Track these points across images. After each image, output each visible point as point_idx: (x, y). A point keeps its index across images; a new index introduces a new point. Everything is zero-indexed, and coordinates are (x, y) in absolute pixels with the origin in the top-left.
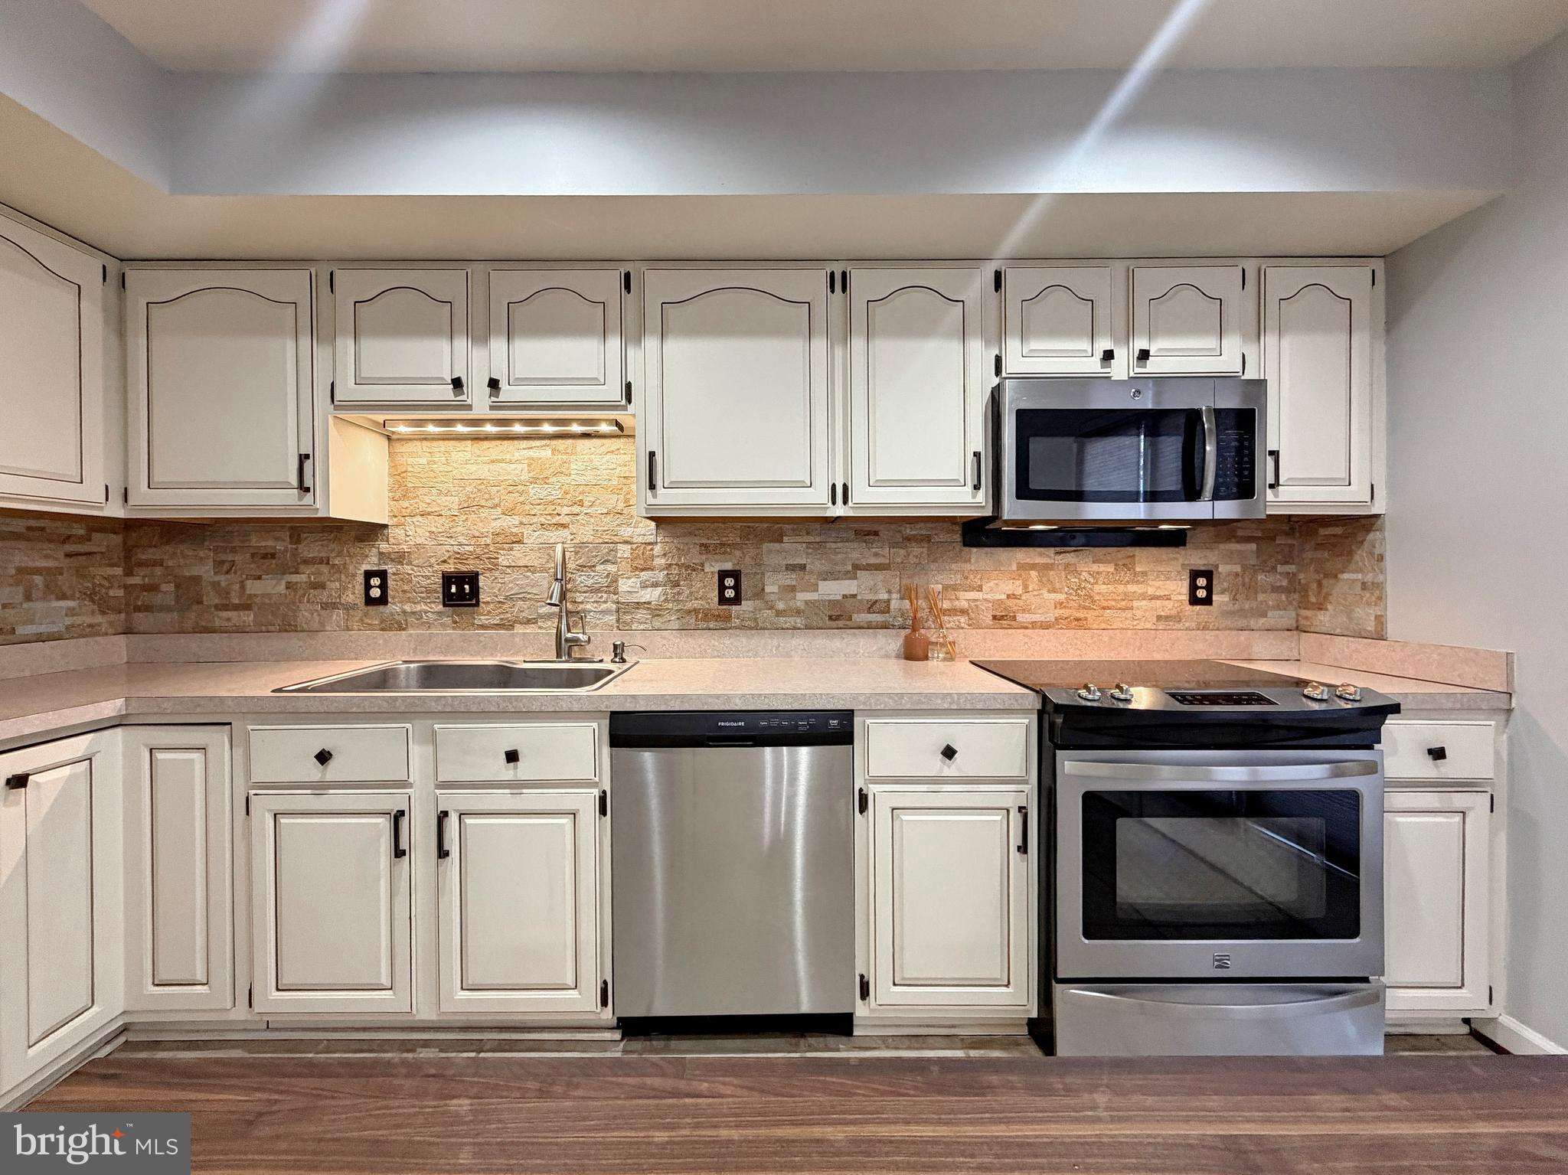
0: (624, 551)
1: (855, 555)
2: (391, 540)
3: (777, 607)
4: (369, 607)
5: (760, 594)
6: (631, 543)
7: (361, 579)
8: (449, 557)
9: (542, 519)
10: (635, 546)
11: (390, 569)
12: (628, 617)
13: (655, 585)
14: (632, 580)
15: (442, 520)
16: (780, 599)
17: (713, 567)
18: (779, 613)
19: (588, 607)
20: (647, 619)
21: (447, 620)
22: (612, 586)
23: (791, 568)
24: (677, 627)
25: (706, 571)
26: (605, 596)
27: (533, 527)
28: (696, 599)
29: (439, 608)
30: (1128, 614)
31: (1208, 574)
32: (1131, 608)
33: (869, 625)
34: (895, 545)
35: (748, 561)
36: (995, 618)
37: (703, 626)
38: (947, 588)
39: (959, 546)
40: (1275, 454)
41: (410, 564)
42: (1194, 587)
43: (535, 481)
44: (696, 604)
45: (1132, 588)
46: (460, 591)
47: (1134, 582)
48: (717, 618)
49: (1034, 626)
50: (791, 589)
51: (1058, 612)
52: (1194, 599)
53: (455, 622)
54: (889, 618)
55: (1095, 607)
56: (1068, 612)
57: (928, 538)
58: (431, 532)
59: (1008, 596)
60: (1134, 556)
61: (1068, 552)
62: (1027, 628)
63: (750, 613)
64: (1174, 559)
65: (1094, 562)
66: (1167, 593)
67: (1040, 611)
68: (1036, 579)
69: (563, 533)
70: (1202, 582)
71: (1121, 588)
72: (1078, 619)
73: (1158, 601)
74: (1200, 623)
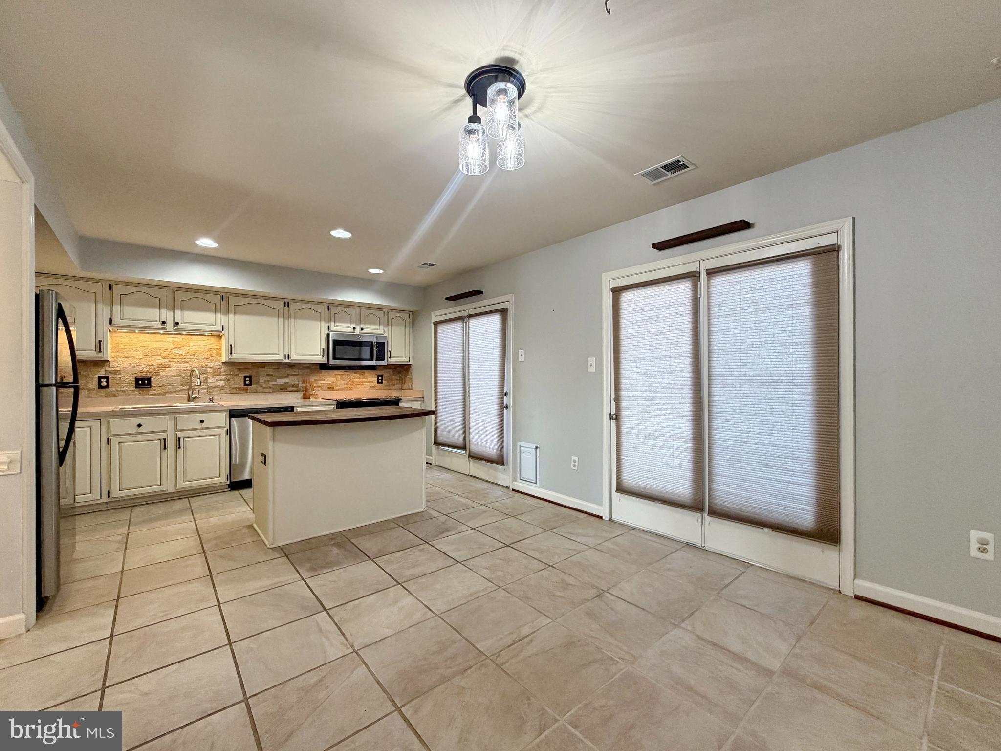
0: (210, 370)
2: (111, 366)
3: (263, 386)
4: (100, 389)
5: (258, 382)
7: (96, 379)
8: (138, 372)
9: (178, 360)
11: (110, 376)
12: (211, 390)
13: (222, 380)
14: (213, 379)
15: (135, 360)
16: (265, 384)
17: (242, 375)
18: (264, 388)
19: (196, 387)
20: (218, 391)
21: (137, 393)
22: (205, 381)
23: (268, 375)
24: (228, 393)
25: (239, 376)
26: (203, 384)
27: (175, 363)
28: (236, 384)
29: (134, 388)
30: (363, 386)
31: (382, 376)
32: (363, 385)
33: (292, 391)
34: (300, 369)
35: (254, 373)
36: (328, 388)
37: (239, 392)
38: (315, 380)
39: (319, 369)
40: (390, 351)
41: (120, 374)
42: (378, 380)
43: (175, 348)
44: (236, 386)
45: (364, 380)
46: (143, 383)
47: (364, 378)
48: (244, 389)
49: (339, 390)
50: (269, 381)
51: (346, 386)
52: (378, 383)
53: (140, 393)
54: (298, 388)
55: (355, 385)
56: (348, 386)
57: (310, 368)
58: (130, 364)
59: (332, 382)
60: (364, 372)
61: (348, 371)
62: (337, 390)
63: (254, 388)
64: (375, 373)
65: (354, 373)
66: (372, 381)
67: (340, 386)
68: (339, 378)
69: (186, 364)
70: (380, 378)
71: (361, 380)
72: (350, 388)
73: (370, 383)
74: (380, 388)
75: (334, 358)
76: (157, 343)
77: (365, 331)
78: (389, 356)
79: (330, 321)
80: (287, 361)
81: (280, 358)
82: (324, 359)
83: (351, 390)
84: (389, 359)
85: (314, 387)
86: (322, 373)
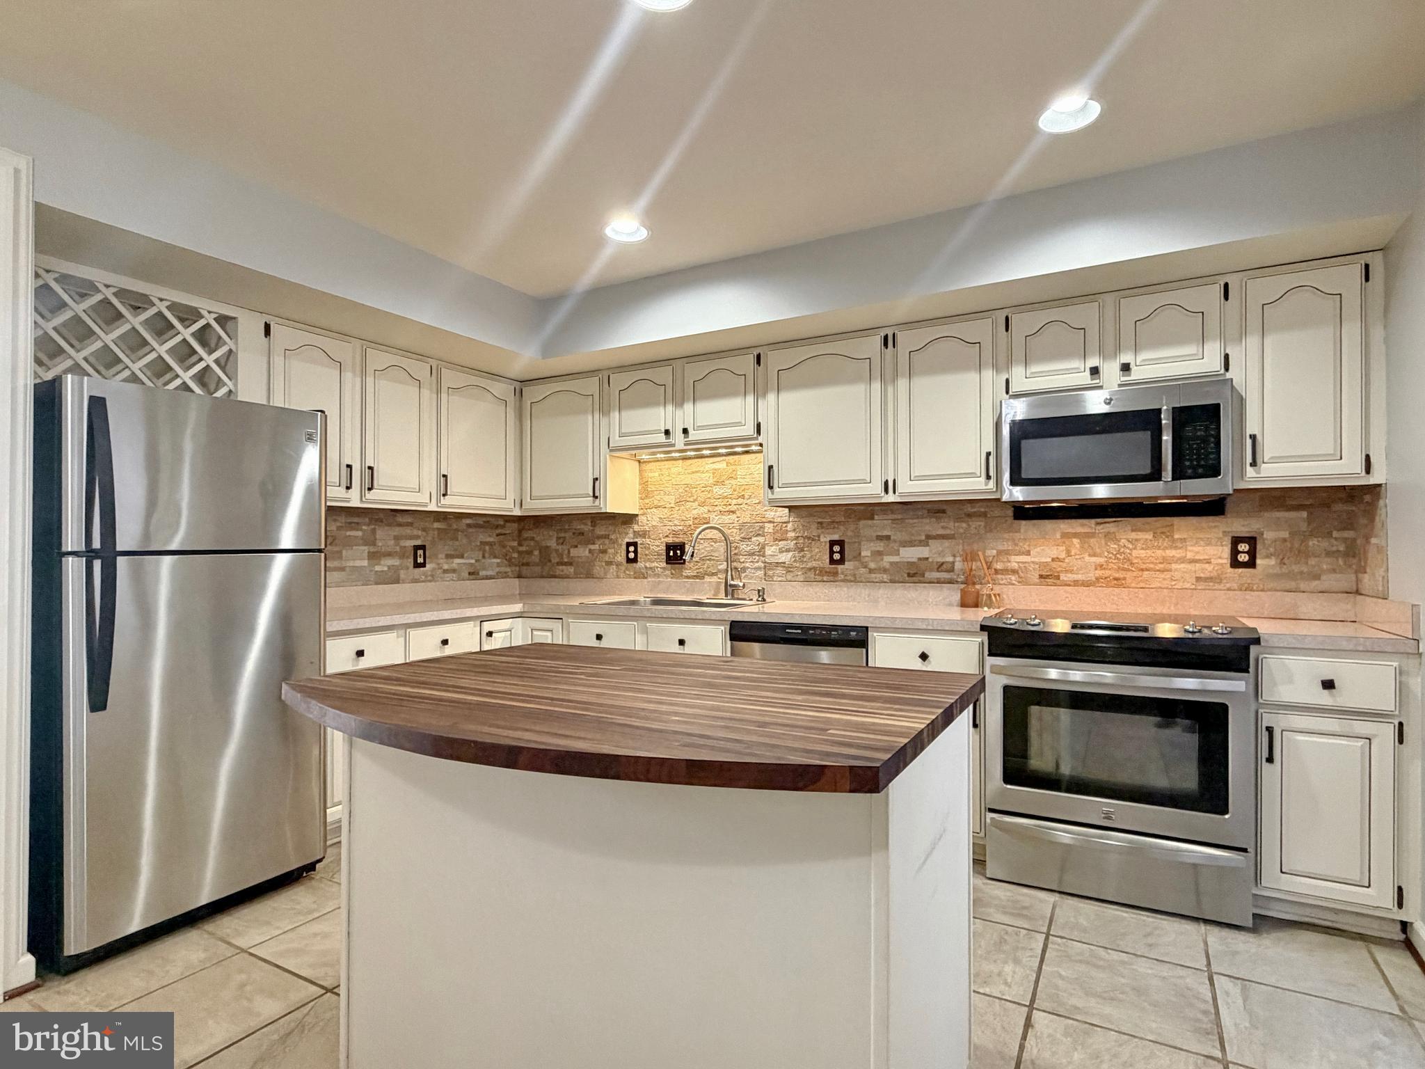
0: (769, 528)
1: (927, 528)
2: (640, 523)
3: (869, 566)
4: (628, 564)
5: (858, 557)
6: (774, 522)
7: (624, 547)
8: (670, 534)
9: (720, 508)
10: (775, 524)
11: (639, 541)
12: (770, 573)
13: (788, 551)
14: (774, 547)
15: (666, 510)
16: (872, 561)
17: (826, 539)
18: (871, 571)
19: (747, 565)
20: (783, 574)
21: (668, 572)
22: (761, 551)
23: (879, 538)
24: (802, 580)
25: (822, 540)
26: (757, 558)
27: (715, 513)
28: (815, 560)
29: (664, 565)
30: (1167, 575)
31: (1252, 541)
32: (1170, 570)
33: (939, 582)
35: (850, 533)
36: (1041, 576)
37: (819, 578)
38: (1000, 553)
39: (1010, 520)
40: (1253, 437)
41: (649, 537)
42: (1235, 552)
43: (716, 483)
44: (814, 564)
45: (1171, 553)
46: (675, 554)
47: (1171, 547)
48: (829, 573)
49: (1076, 583)
50: (880, 553)
51: (1099, 573)
52: (1235, 563)
53: (672, 574)
54: (953, 576)
55: (1133, 569)
56: (1107, 573)
57: (984, 515)
58: (660, 518)
59: (1053, 560)
60: (1172, 525)
61: (1108, 522)
62: (1069, 585)
63: (851, 570)
64: (1215, 527)
65: (1133, 531)
66: (1207, 557)
67: (1081, 572)
68: (1078, 546)
69: (733, 517)
70: (1243, 547)
71: (1159, 553)
72: (1116, 579)
73: (1197, 565)
74: (1242, 585)
75: (1014, 482)
76: (692, 476)
77: (1137, 374)
78: (1249, 459)
79: (1009, 363)
80: (890, 498)
81: (872, 491)
82: (992, 484)
83: (1118, 586)
84: (1250, 471)
85: (997, 571)
86: (1022, 531)
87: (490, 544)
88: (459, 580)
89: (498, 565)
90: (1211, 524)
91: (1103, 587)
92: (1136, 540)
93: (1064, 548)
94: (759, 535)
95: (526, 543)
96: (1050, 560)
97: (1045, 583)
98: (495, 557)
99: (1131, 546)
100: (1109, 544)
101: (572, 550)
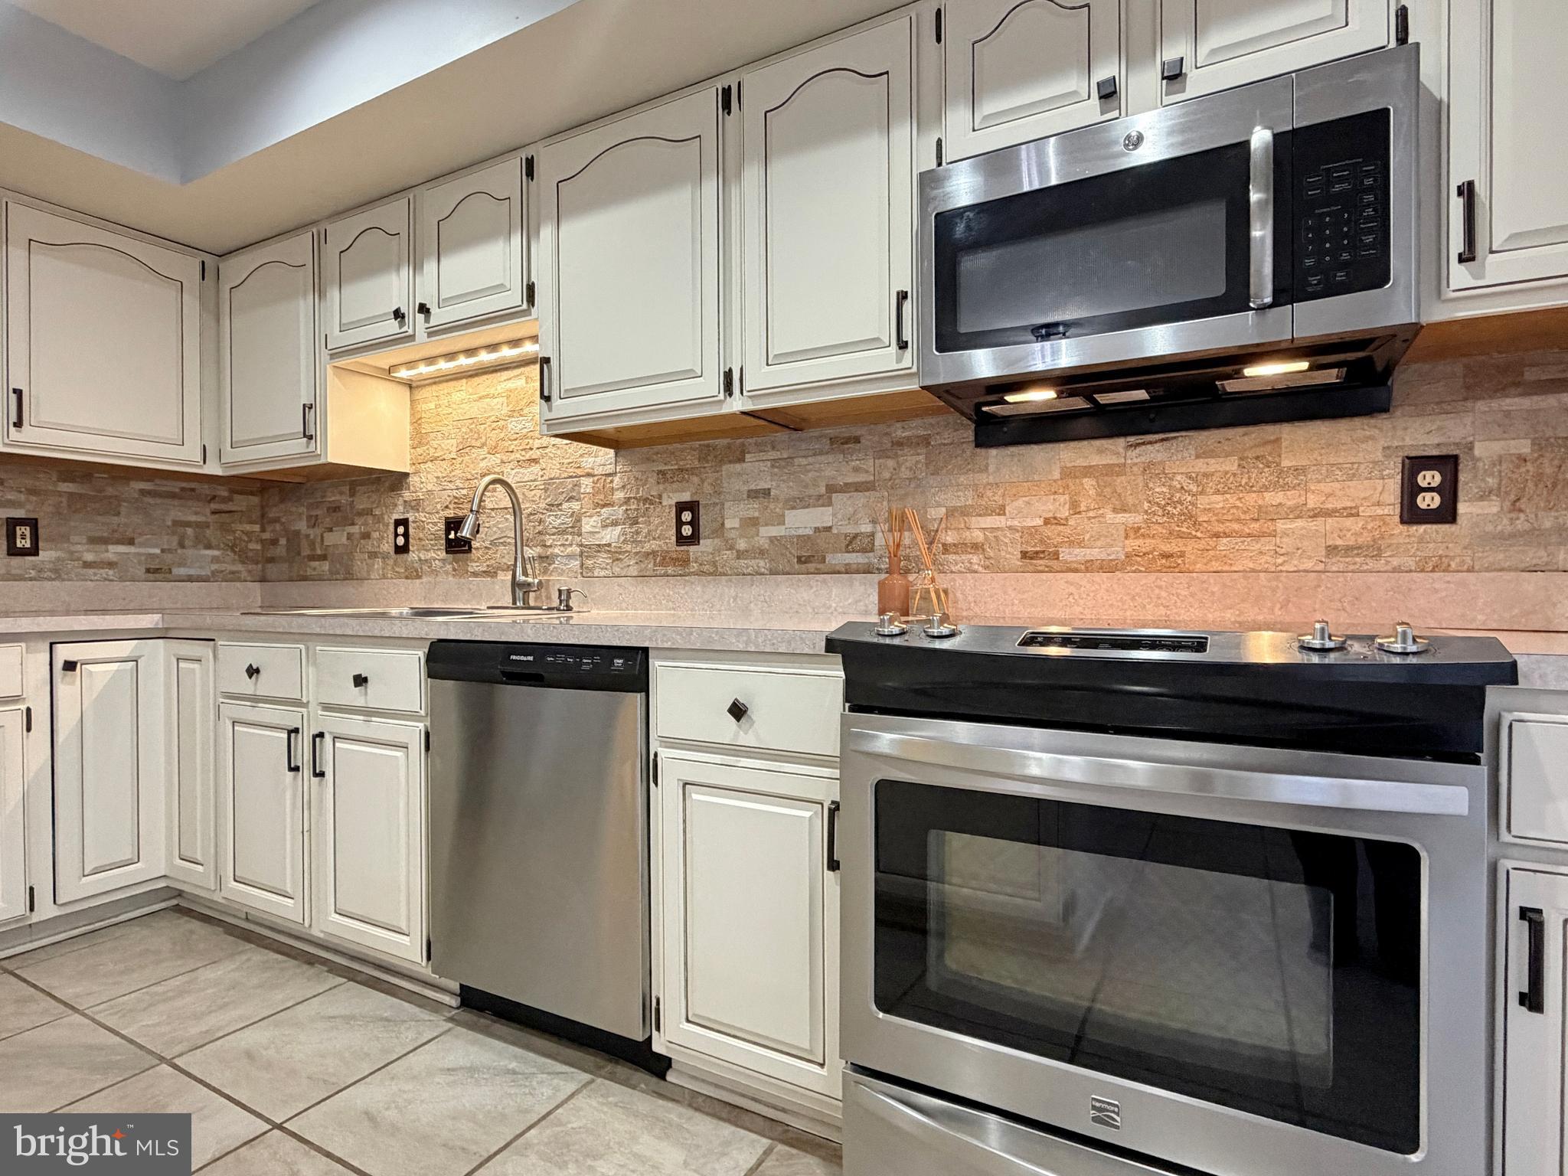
0: (587, 484)
1: (829, 472)
2: (411, 488)
3: (737, 547)
4: (398, 556)
5: (720, 530)
6: (594, 476)
7: (392, 527)
8: (450, 503)
9: (518, 456)
10: (596, 478)
11: (411, 516)
12: (589, 563)
13: (615, 524)
14: (594, 518)
15: (444, 464)
16: (741, 536)
17: (671, 500)
18: (740, 555)
19: (556, 551)
20: (608, 564)
21: (449, 567)
22: (575, 528)
23: (753, 494)
24: (635, 574)
25: (664, 504)
26: (570, 537)
27: (511, 465)
28: (654, 539)
29: (443, 554)
30: (1267, 545)
31: (1448, 464)
32: (1273, 534)
33: (848, 570)
34: (881, 454)
35: (707, 488)
36: (1024, 555)
37: (661, 570)
38: (951, 512)
39: (970, 448)
40: (1468, 191)
41: (424, 510)
42: (1411, 490)
44: (654, 545)
45: (1273, 498)
46: (457, 537)
47: (1274, 486)
48: (675, 561)
49: (1089, 566)
50: (752, 523)
51: (1133, 544)
52: (1412, 515)
53: (454, 569)
54: (872, 558)
55: (1199, 534)
56: (1146, 544)
57: (925, 441)
58: (438, 478)
59: (1047, 522)
60: (1278, 440)
61: (1150, 443)
62: (1076, 571)
63: (708, 554)
64: (1372, 438)
65: (1198, 457)
66: (1349, 504)
67: (1099, 543)
68: (1092, 492)
69: (535, 469)
70: (1428, 479)
71: (1251, 499)
72: (1167, 556)
73: (1330, 520)
74: (1427, 559)
75: (942, 345)
77: (1198, 81)
78: (1457, 244)
79: (942, 103)
80: (737, 404)
81: (702, 394)
82: (908, 359)
83: (1170, 569)
84: (1459, 275)
85: (946, 548)
86: (991, 468)
87: (198, 525)
88: (122, 579)
89: (216, 559)
90: (1360, 433)
91: (1141, 571)
92: (1205, 475)
93: (1067, 497)
94: (570, 499)
95: (269, 528)
96: (1039, 522)
97: (1031, 568)
98: (209, 547)
99: (1194, 488)
100: (1151, 485)
101: (325, 535)
